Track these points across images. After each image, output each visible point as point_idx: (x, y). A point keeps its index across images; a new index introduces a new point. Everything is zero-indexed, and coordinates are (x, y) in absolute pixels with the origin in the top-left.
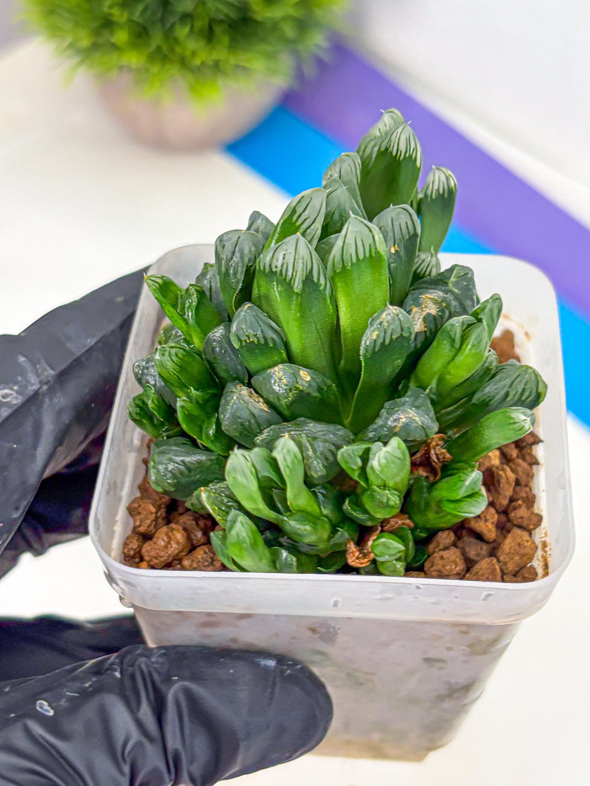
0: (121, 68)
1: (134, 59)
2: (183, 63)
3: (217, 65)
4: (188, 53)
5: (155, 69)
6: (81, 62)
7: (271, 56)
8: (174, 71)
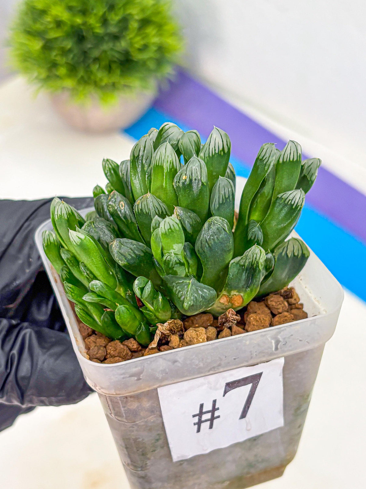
0: (63, 88)
1: (69, 83)
2: (96, 84)
3: (114, 85)
4: (98, 79)
5: (81, 88)
6: (42, 86)
7: (143, 79)
8: (91, 89)
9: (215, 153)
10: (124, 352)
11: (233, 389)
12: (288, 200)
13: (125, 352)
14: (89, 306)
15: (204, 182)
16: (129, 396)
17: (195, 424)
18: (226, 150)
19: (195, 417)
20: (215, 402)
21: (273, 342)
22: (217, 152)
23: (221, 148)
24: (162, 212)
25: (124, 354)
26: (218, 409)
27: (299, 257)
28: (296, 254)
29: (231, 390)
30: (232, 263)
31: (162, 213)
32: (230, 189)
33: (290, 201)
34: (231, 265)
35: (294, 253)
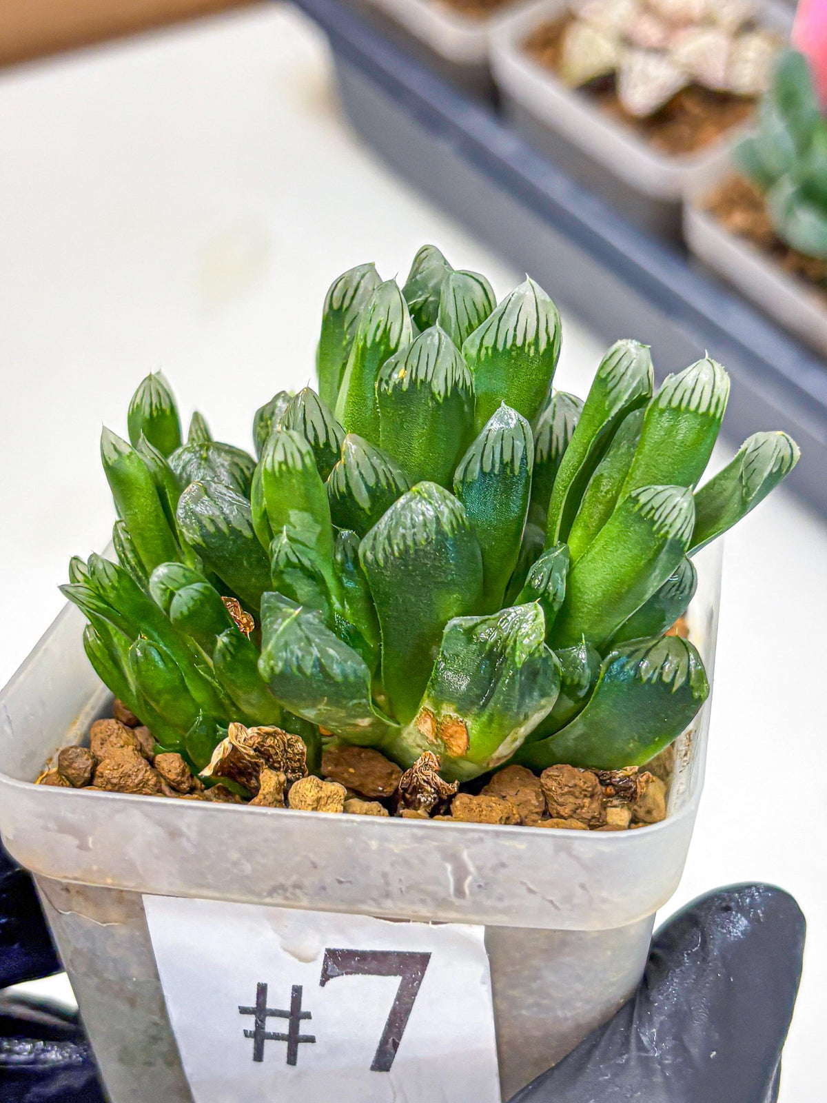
9: (514, 345)
10: (137, 776)
11: (347, 973)
12: (648, 507)
13: (140, 777)
14: (115, 635)
15: (437, 393)
16: (75, 885)
17: (246, 1034)
18: (543, 346)
19: (246, 1015)
20: (297, 992)
21: (449, 867)
22: (519, 343)
23: (531, 338)
24: (327, 444)
25: (136, 781)
26: (308, 1016)
27: (675, 689)
28: (667, 679)
29: (342, 974)
30: (455, 626)
31: (324, 444)
32: (518, 443)
33: (653, 511)
34: (452, 630)
35: (661, 675)
